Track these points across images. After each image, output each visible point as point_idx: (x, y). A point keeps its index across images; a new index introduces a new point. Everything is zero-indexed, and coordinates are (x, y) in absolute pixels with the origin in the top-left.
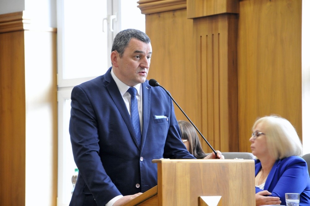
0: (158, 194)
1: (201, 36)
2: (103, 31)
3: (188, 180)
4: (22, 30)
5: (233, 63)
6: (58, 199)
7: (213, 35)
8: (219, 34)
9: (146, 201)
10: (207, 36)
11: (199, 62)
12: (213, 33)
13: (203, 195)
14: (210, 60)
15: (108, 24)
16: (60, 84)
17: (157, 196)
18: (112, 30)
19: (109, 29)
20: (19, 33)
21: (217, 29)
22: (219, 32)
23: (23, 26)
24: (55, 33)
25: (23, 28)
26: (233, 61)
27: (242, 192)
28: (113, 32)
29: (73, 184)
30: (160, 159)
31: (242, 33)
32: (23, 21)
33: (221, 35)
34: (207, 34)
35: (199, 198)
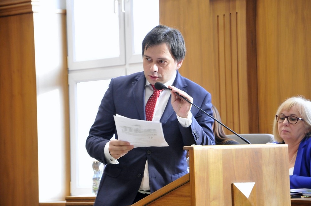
0: (190, 181)
1: (218, 16)
2: (115, 12)
3: (221, 166)
4: (31, 13)
5: (252, 43)
6: (72, 183)
7: (230, 14)
8: (237, 13)
9: (178, 188)
10: (224, 15)
11: (217, 43)
12: (231, 13)
13: (236, 182)
14: (228, 40)
15: (120, 4)
16: (71, 67)
17: (189, 184)
18: (123, 11)
19: (120, 10)
20: (27, 15)
21: (234, 8)
22: (237, 11)
23: (32, 8)
24: (64, 14)
25: (32, 11)
26: (252, 41)
27: (276, 178)
28: (124, 13)
29: (94, 170)
30: (192, 146)
31: (260, 11)
32: (32, 3)
33: (239, 14)
34: (224, 14)
35: (232, 185)
